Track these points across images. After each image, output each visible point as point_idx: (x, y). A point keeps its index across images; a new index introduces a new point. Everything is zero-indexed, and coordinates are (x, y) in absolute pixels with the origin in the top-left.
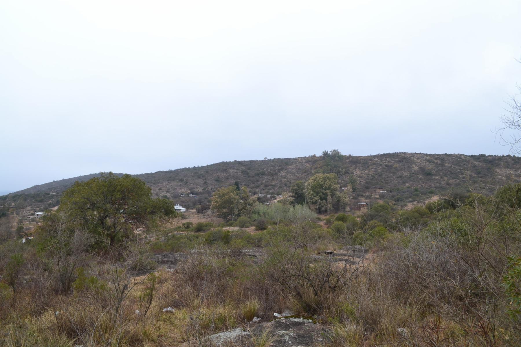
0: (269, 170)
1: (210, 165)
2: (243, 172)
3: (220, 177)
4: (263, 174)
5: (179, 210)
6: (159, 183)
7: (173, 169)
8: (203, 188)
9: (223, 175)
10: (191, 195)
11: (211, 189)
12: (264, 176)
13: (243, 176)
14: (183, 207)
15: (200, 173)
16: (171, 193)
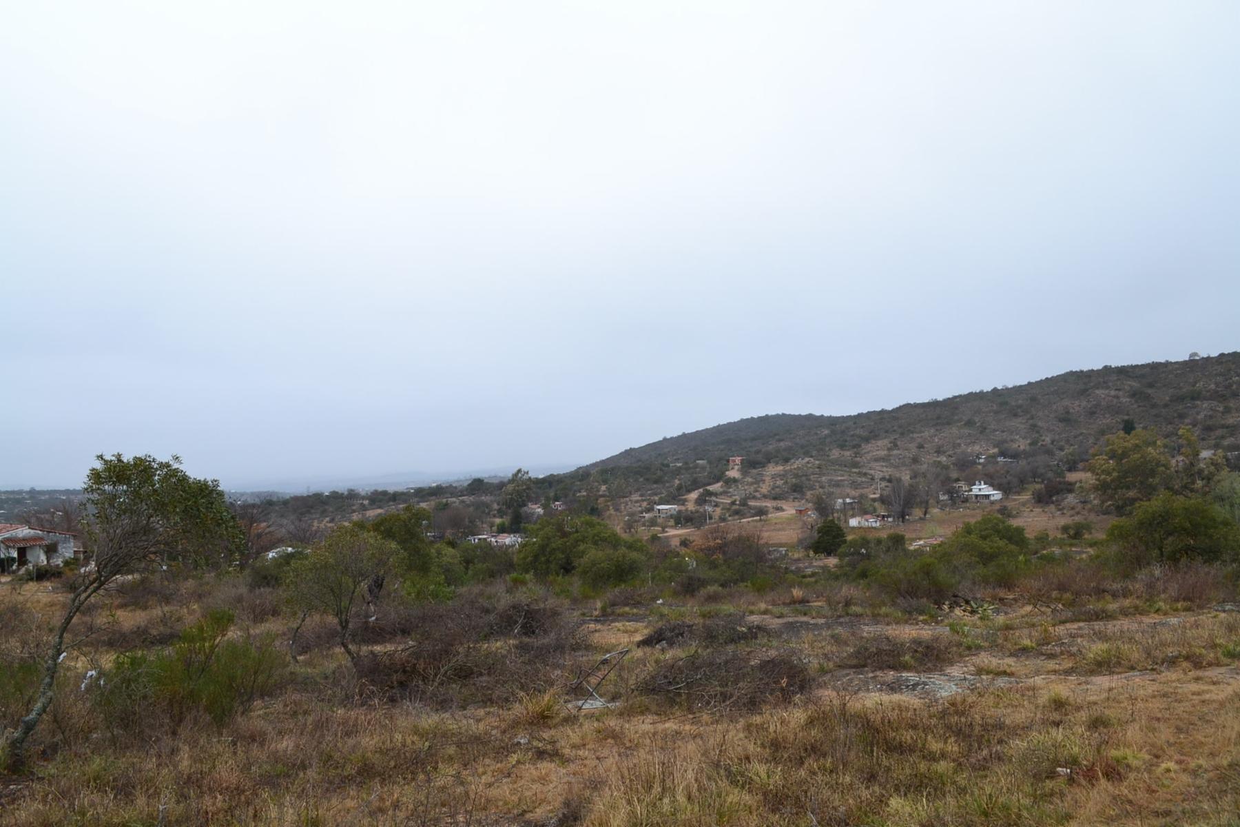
0: (1213, 386)
1: (1037, 382)
2: (1134, 394)
3: (1071, 411)
4: (1195, 396)
5: (986, 495)
6: (912, 432)
7: (940, 399)
8: (1028, 442)
9: (1079, 406)
10: (1000, 459)
11: (1052, 443)
12: (1199, 402)
13: (1135, 406)
14: (994, 490)
15: (1014, 404)
16: (950, 456)
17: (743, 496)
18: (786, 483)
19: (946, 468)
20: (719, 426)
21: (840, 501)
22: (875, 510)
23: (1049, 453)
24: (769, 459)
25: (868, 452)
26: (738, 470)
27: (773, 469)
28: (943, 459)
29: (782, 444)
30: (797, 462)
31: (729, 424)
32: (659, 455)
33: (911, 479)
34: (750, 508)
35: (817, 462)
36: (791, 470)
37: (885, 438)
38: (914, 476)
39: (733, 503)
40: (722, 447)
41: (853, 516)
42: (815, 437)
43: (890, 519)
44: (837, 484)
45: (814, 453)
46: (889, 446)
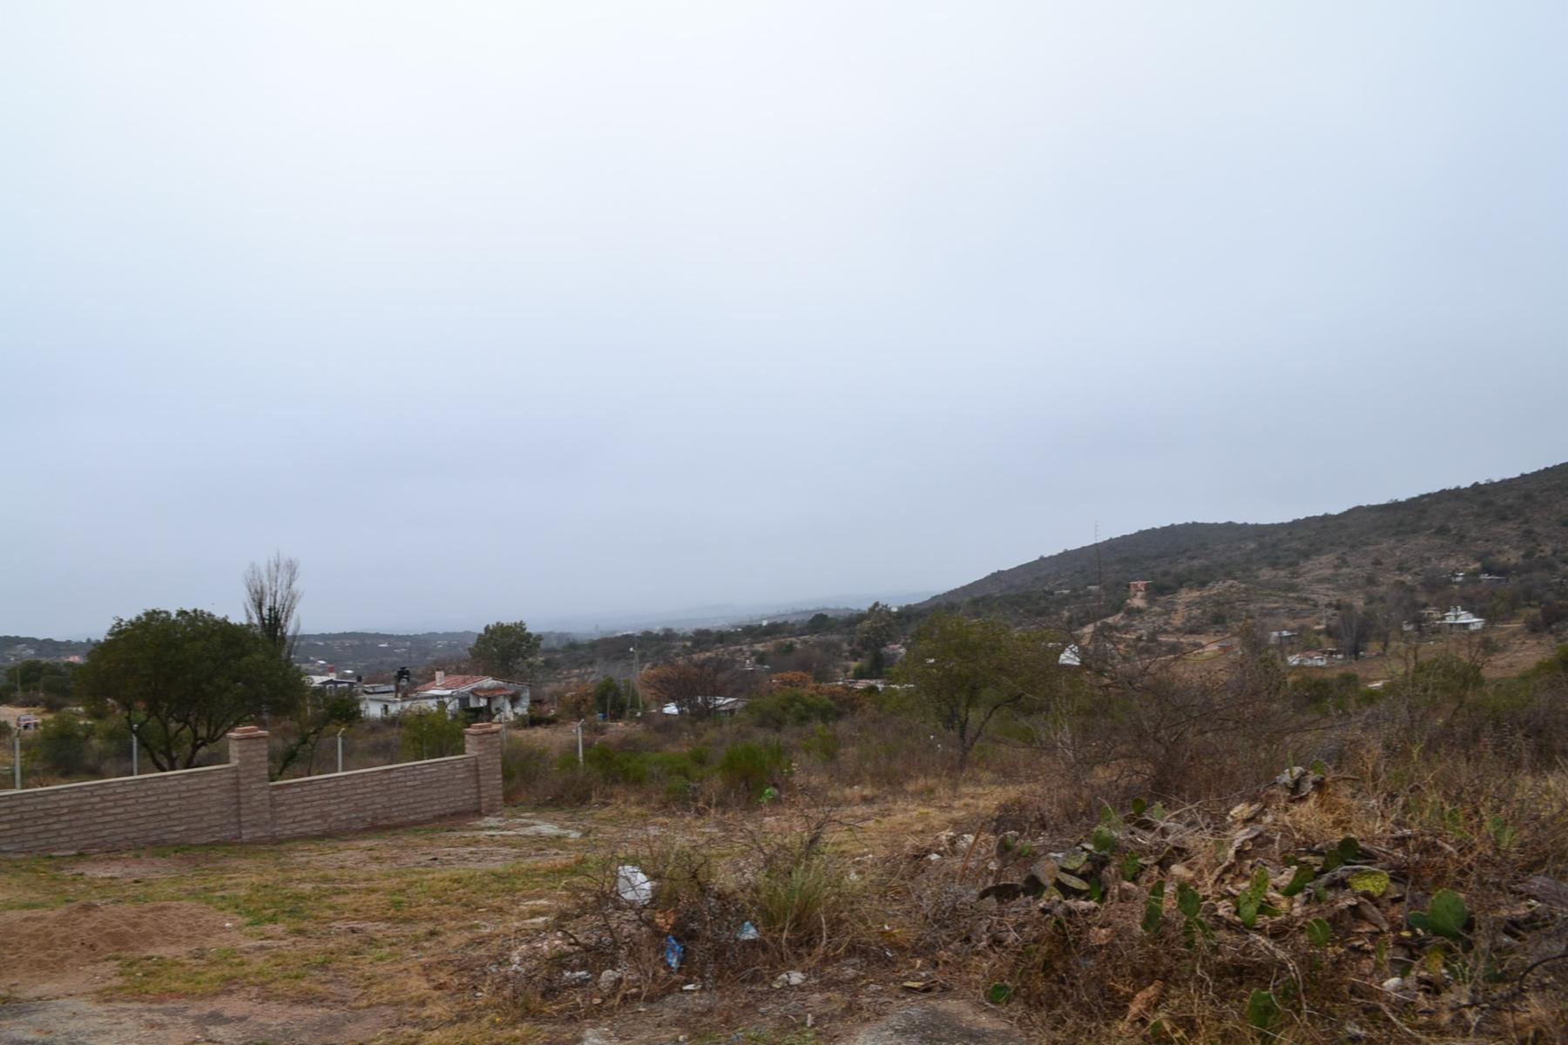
1: (1534, 473)
5: (1464, 624)
6: (1367, 544)
7: (1402, 498)
8: (1522, 553)
10: (1485, 577)
11: (1554, 554)
14: (1476, 617)
15: (1502, 504)
16: (1416, 574)
17: (1151, 630)
18: (1204, 612)
19: (1412, 590)
20: (1111, 540)
21: (1275, 634)
22: (1320, 645)
23: (1549, 566)
24: (1181, 582)
25: (1308, 572)
26: (1142, 598)
27: (1186, 595)
28: (1408, 578)
29: (1195, 562)
30: (1217, 586)
31: (1124, 537)
32: (1037, 579)
33: (1366, 604)
34: (1160, 644)
35: (1243, 586)
36: (1210, 596)
37: (1330, 552)
38: (1370, 600)
39: (1139, 639)
40: (1117, 567)
41: (1291, 653)
42: (1238, 553)
43: (1340, 656)
44: (1270, 613)
45: (1239, 574)
46: (1336, 562)
